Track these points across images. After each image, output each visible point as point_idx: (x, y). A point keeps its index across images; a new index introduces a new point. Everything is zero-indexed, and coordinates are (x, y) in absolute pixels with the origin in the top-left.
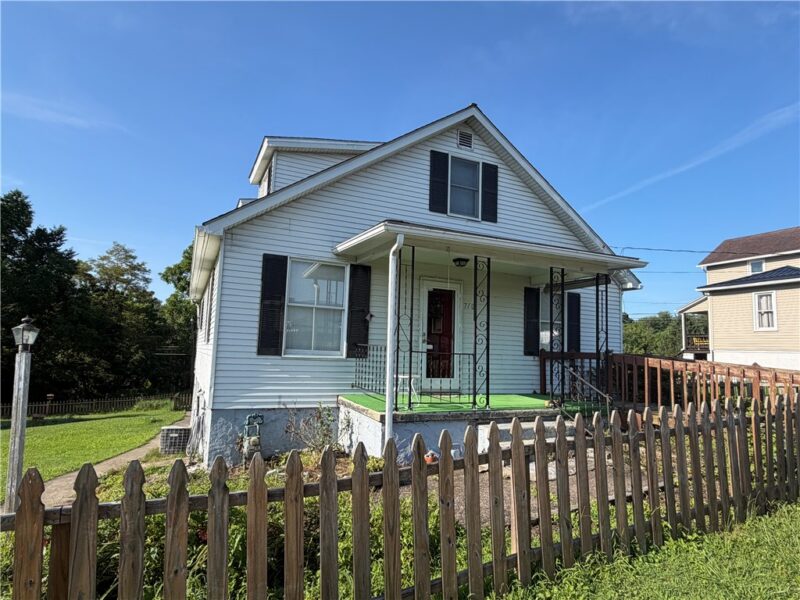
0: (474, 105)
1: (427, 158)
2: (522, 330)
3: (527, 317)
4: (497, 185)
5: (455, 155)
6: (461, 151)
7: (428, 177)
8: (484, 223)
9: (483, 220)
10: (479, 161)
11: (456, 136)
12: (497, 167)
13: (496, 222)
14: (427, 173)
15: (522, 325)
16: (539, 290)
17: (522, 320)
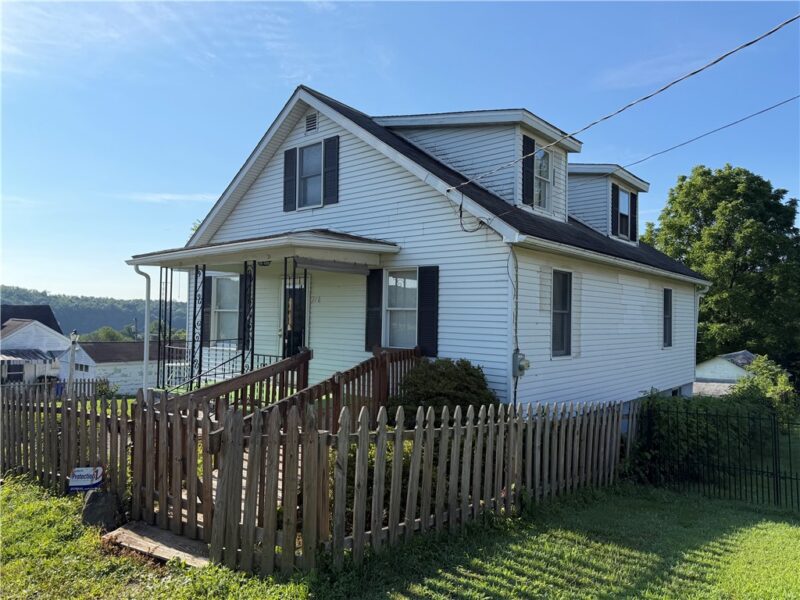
1: (283, 160)
2: (364, 321)
3: (369, 305)
4: (338, 159)
5: (302, 145)
6: (307, 138)
7: (282, 180)
8: (326, 207)
9: (325, 204)
10: (321, 140)
11: (304, 124)
12: (338, 137)
13: (337, 202)
14: (283, 175)
15: (364, 315)
16: (381, 270)
17: (364, 310)
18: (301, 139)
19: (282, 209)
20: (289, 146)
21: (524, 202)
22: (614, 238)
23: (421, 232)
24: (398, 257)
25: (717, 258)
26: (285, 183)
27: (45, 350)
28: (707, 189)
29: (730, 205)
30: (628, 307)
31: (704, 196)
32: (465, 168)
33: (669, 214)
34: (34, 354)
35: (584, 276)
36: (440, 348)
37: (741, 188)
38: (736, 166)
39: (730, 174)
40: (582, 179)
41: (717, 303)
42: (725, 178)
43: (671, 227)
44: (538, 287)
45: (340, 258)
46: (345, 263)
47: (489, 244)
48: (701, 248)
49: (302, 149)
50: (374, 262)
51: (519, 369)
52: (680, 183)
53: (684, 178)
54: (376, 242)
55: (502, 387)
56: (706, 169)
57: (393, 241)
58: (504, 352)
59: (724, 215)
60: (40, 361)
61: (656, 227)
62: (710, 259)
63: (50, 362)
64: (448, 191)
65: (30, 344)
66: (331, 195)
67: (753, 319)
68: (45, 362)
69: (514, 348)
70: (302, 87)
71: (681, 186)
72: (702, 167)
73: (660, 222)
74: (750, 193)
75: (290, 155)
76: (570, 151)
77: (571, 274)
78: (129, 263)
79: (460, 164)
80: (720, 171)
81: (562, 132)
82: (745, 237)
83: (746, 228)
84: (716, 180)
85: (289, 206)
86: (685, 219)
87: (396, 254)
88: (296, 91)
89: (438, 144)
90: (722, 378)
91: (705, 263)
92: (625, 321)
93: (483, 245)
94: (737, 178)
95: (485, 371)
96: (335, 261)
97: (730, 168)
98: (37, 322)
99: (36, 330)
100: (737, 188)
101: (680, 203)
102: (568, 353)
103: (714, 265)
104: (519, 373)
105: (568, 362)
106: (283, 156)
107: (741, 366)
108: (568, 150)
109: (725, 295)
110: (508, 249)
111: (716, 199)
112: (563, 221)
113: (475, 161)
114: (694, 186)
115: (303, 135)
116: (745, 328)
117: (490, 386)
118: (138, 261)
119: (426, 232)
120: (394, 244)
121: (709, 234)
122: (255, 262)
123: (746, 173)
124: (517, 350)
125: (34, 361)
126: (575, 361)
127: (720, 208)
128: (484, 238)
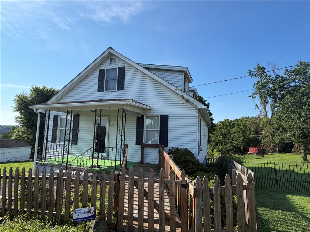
0: (111, 48)
1: (98, 73)
2: (135, 134)
3: (138, 128)
4: (125, 75)
5: (108, 68)
6: (110, 66)
7: (98, 80)
8: (118, 91)
10: (117, 67)
11: (109, 61)
12: (125, 67)
13: (124, 90)
14: (98, 78)
15: (135, 132)
16: (144, 115)
17: (135, 130)
18: (107, 66)
19: (97, 90)
20: (102, 68)
23: (161, 103)
24: (151, 111)
26: (99, 81)
36: (168, 144)
47: (189, 109)
49: (107, 70)
50: (141, 112)
51: (200, 151)
58: (195, 145)
64: (176, 90)
66: (121, 87)
75: (102, 72)
85: (100, 90)
87: (150, 110)
88: (108, 49)
93: (187, 109)
106: (98, 71)
108: (189, 82)
110: (197, 111)
115: (108, 65)
119: (163, 103)
120: (150, 106)
122: (101, 110)
124: (198, 144)
128: (187, 106)
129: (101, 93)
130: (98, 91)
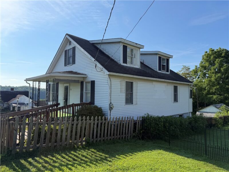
3: (81, 91)
4: (75, 52)
5: (68, 49)
9: (73, 64)
10: (72, 47)
11: (68, 43)
12: (75, 47)
13: (75, 64)
14: (64, 57)
15: (80, 94)
16: (83, 82)
17: (80, 92)
20: (66, 49)
21: (123, 63)
22: (160, 72)
24: (87, 78)
25: (215, 76)
26: (65, 59)
27: (26, 103)
28: (213, 55)
29: (219, 60)
30: (157, 91)
31: (212, 57)
32: (110, 54)
33: (202, 63)
34: (23, 104)
35: (138, 82)
36: (95, 102)
37: (223, 55)
38: (222, 48)
39: (220, 51)
40: (150, 55)
41: (215, 89)
42: (219, 52)
43: (202, 67)
44: (120, 86)
45: (70, 79)
46: (71, 80)
48: (211, 73)
49: (68, 50)
50: (82, 80)
51: (111, 108)
52: (205, 53)
53: (207, 52)
54: (82, 74)
55: (107, 113)
56: (213, 49)
57: (86, 74)
58: (107, 103)
59: (218, 63)
60: (24, 106)
61: (198, 67)
62: (213, 76)
63: (27, 106)
64: (94, 61)
65: (22, 101)
66: (74, 62)
67: (228, 94)
68: (25, 106)
69: (110, 102)
70: (67, 34)
71: (205, 55)
72: (211, 49)
73: (199, 65)
74: (226, 56)
75: (66, 51)
76: (141, 48)
77: (133, 82)
78: (25, 80)
79: (108, 53)
80: (217, 50)
81: (136, 44)
82: (224, 69)
83: (224, 67)
84: (216, 52)
85: (65, 65)
86: (207, 64)
87: (86, 77)
88: (66, 35)
89: (104, 47)
90: (212, 112)
91: (212, 77)
92: (156, 95)
93: (103, 75)
94: (222, 52)
95: (102, 108)
96: (68, 80)
97: (220, 49)
98: (24, 96)
99: (24, 98)
100: (222, 54)
101: (205, 59)
102: (132, 104)
103: (215, 78)
104: (111, 109)
105: (133, 106)
106: (64, 52)
107: (218, 108)
108: (140, 48)
109: (218, 87)
110: (108, 76)
111: (215, 58)
112: (139, 68)
113: (112, 52)
114: (209, 54)
115: (68, 46)
116: (225, 97)
117: (103, 112)
118: (27, 80)
119: (92, 71)
120: (86, 75)
121: (213, 69)
123: (226, 50)
124: (111, 103)
125: (23, 106)
126: (134, 106)
127: (217, 61)
129: (66, 67)
130: (65, 66)
